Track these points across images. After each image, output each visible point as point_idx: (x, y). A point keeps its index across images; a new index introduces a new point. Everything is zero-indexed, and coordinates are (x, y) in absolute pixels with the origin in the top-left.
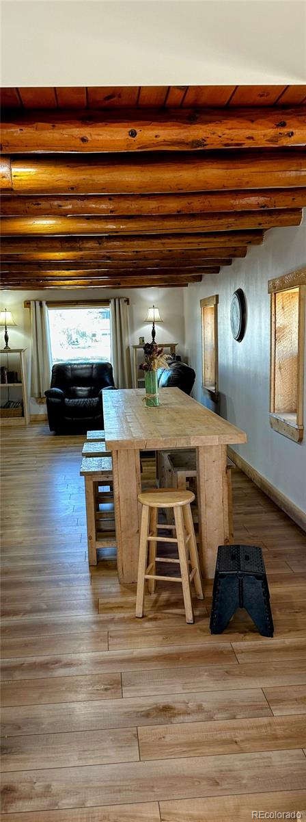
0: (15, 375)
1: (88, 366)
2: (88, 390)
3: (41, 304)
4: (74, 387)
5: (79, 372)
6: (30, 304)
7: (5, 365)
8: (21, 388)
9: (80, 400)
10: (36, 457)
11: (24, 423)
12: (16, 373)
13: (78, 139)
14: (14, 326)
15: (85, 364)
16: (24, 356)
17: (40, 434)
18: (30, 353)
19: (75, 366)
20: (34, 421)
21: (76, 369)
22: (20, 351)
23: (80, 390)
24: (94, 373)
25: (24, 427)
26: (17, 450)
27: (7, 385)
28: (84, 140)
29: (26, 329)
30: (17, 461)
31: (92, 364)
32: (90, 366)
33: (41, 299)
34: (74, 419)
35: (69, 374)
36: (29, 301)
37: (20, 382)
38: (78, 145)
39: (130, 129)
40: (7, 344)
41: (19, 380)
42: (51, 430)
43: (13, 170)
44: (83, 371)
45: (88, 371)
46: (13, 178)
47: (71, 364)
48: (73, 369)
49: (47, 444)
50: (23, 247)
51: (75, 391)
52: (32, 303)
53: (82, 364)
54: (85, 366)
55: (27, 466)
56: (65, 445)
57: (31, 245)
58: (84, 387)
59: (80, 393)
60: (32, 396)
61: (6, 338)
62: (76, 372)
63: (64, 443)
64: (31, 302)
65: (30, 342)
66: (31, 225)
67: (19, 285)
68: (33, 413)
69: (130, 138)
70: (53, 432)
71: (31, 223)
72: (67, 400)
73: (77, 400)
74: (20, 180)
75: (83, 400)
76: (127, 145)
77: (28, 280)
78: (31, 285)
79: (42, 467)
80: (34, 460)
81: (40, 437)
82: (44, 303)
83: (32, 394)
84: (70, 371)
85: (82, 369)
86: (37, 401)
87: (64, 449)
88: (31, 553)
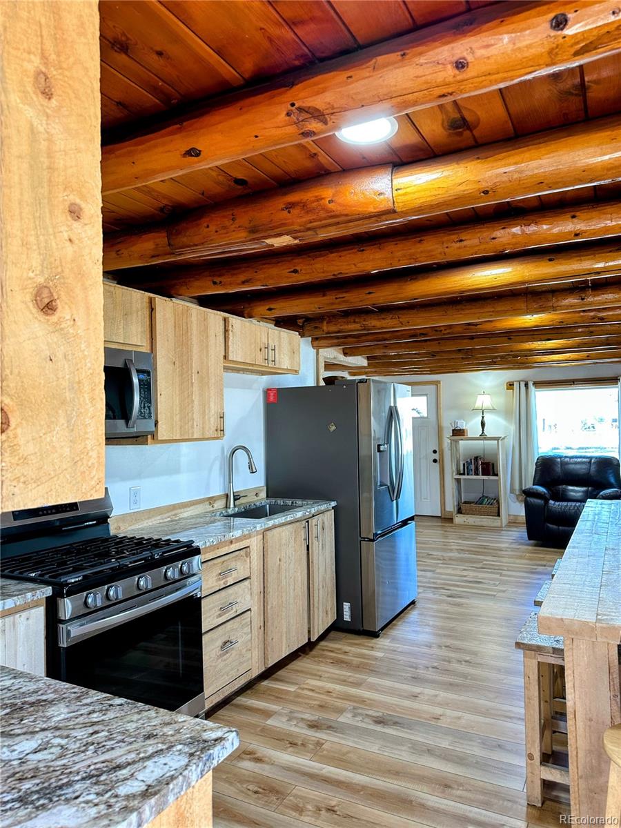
0: (491, 467)
1: (584, 460)
2: (583, 492)
3: (526, 385)
4: (564, 486)
5: (572, 467)
6: (513, 385)
7: (480, 453)
8: (497, 482)
9: (569, 504)
10: (501, 575)
11: (498, 524)
12: (493, 464)
13: (449, 66)
14: (493, 410)
15: (581, 457)
16: (503, 445)
17: (516, 541)
18: (511, 441)
19: (568, 459)
20: (513, 523)
21: (567, 463)
22: (497, 439)
23: (572, 491)
24: (593, 468)
25: (498, 530)
26: (480, 561)
27: (481, 477)
28: (460, 65)
29: (507, 413)
30: (474, 577)
31: (591, 458)
32: (588, 460)
33: (527, 380)
34: (560, 528)
35: (558, 469)
36: (513, 382)
37: (497, 475)
38: (451, 79)
39: (552, 15)
40: (483, 430)
41: (496, 472)
42: (530, 538)
43: (395, 182)
44: (578, 466)
45: (584, 466)
46: (395, 192)
47: (561, 457)
48: (563, 464)
49: (521, 557)
50: (475, 313)
51: (565, 491)
52: (516, 385)
53: (576, 457)
54: (579, 460)
55: (485, 586)
56: (544, 563)
57: (486, 310)
58: (577, 486)
59: (572, 493)
60: (511, 493)
61: (483, 424)
62: (566, 466)
63: (542, 559)
64: (515, 383)
65: (513, 428)
66: (470, 278)
67: (495, 363)
68: (513, 512)
69: (553, 33)
70: (532, 542)
71: (470, 275)
72: (551, 502)
73: (565, 504)
74: (405, 194)
75: (574, 504)
76: (550, 52)
77: (502, 357)
78: (508, 362)
79: (504, 591)
80: (497, 580)
81: (514, 546)
82: (530, 384)
83: (512, 491)
84: (559, 466)
85: (576, 463)
86: (517, 499)
87: (540, 569)
88: (445, 744)
